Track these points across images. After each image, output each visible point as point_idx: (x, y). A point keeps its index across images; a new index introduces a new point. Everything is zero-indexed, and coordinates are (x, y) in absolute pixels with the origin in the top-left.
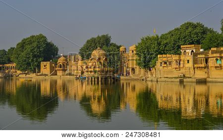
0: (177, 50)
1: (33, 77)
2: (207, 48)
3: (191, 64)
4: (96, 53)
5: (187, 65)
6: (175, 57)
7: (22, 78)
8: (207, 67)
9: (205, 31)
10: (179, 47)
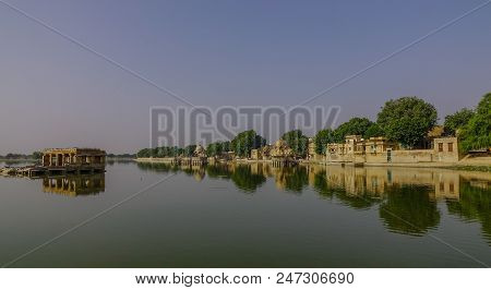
1: (246, 161)
3: (352, 151)
5: (349, 152)
6: (341, 145)
7: (238, 161)
8: (364, 153)
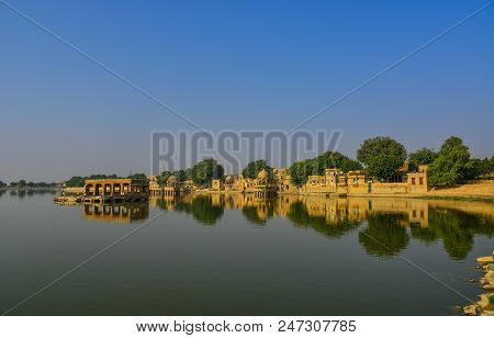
0: (321, 172)
2: (346, 171)
3: (333, 184)
4: (262, 174)
5: (331, 184)
8: (346, 185)
9: (342, 158)
10: (323, 170)
